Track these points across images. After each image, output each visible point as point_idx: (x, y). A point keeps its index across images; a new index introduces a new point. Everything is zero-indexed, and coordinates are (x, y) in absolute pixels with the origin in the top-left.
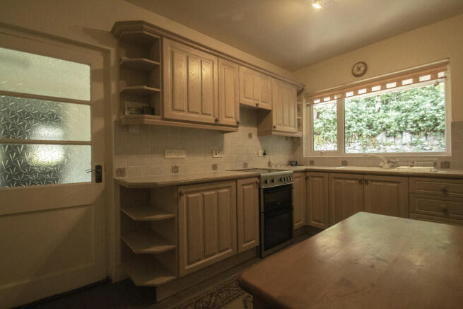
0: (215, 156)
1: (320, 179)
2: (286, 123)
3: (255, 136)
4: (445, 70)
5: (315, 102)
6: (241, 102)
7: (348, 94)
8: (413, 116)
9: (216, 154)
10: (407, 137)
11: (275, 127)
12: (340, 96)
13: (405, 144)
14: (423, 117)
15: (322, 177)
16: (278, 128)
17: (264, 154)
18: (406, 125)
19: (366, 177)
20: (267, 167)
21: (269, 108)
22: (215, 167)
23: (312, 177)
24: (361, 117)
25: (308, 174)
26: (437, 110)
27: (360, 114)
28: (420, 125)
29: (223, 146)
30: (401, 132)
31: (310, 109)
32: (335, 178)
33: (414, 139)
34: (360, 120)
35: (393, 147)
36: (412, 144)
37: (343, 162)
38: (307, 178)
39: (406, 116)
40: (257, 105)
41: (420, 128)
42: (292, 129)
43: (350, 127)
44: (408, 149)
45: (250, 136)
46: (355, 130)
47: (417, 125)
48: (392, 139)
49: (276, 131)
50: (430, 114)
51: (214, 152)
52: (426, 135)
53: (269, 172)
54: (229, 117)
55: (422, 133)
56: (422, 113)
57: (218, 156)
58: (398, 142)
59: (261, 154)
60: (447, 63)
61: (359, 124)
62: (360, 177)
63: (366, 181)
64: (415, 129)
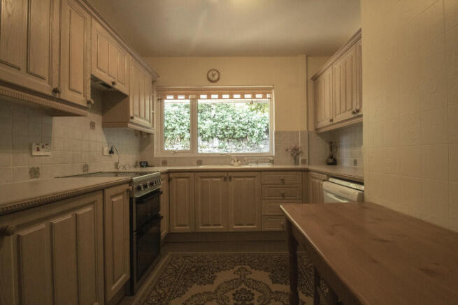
0: (35, 153)
1: (186, 180)
2: (142, 115)
3: (99, 127)
4: (271, 93)
5: (168, 97)
6: (93, 73)
7: (202, 96)
8: (221, 125)
9: (38, 150)
10: (216, 142)
11: (132, 118)
12: (194, 97)
13: (215, 148)
14: (227, 127)
15: (188, 177)
16: (136, 120)
17: (111, 152)
18: (216, 132)
19: (230, 174)
20: (114, 170)
21: (126, 92)
22: (35, 172)
23: (176, 178)
24: (183, 121)
25: (171, 175)
26: (235, 123)
27: (183, 118)
28: (226, 133)
29: (50, 138)
30: (212, 138)
31: (161, 105)
32: (201, 177)
33: (221, 144)
34: (182, 124)
35: (207, 149)
36: (220, 148)
37: (198, 162)
38: (169, 180)
39: (216, 125)
40: (113, 83)
41: (225, 135)
42: (146, 123)
43: (174, 129)
44: (216, 151)
45: (93, 125)
46: (179, 132)
47: (223, 133)
48: (206, 143)
49: (134, 124)
50: (232, 125)
51: (34, 147)
52: (228, 141)
53: (117, 176)
54: (75, 91)
55: (226, 140)
56: (226, 124)
57: (41, 153)
58: (210, 145)
59: (106, 153)
60: (271, 89)
61: (181, 127)
62: (225, 174)
63: (230, 178)
64: (222, 136)
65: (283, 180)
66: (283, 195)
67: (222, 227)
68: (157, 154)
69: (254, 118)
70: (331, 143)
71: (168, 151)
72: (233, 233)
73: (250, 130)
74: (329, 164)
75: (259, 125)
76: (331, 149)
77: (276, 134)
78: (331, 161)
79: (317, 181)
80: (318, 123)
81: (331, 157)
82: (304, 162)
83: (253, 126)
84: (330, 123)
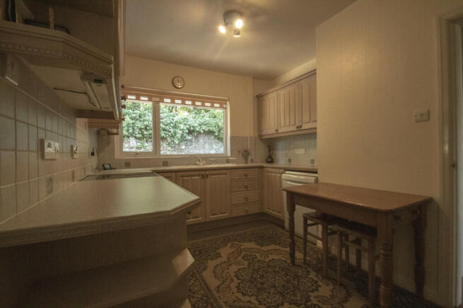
0: (74, 155)
5: (130, 97)
7: (166, 100)
9: (75, 153)
10: (133, 142)
12: (157, 99)
14: (146, 126)
17: (92, 154)
18: (134, 131)
19: (207, 172)
28: (145, 133)
30: (128, 137)
32: (182, 176)
33: (139, 144)
37: (164, 163)
39: (134, 123)
41: (143, 135)
47: (142, 133)
51: (74, 149)
55: (145, 140)
56: (146, 123)
58: (125, 145)
59: (90, 154)
60: (226, 100)
62: (203, 172)
63: (207, 175)
64: (140, 136)
65: (246, 175)
66: (246, 187)
67: (200, 218)
68: (117, 156)
69: (176, 119)
70: (269, 146)
71: (127, 153)
72: (209, 222)
73: (172, 130)
74: (269, 162)
75: (182, 126)
76: (269, 151)
77: (231, 139)
78: (269, 160)
79: (273, 174)
80: (262, 131)
81: (270, 157)
82: (252, 161)
83: (175, 127)
84: (275, 132)
